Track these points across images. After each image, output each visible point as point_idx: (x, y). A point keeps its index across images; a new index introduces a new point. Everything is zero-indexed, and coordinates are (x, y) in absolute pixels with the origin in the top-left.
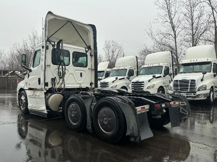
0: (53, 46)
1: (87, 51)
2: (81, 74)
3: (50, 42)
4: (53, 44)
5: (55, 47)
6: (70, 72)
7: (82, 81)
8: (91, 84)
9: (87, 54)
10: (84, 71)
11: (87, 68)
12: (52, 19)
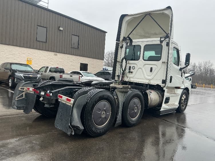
2: (151, 69)
7: (151, 77)
9: (162, 44)
10: (156, 65)
11: (161, 61)
12: (129, 19)
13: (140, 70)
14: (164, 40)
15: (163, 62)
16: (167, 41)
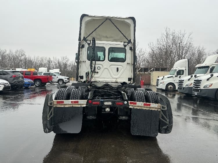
0: (89, 44)
1: (125, 46)
2: (118, 69)
3: (86, 41)
4: (89, 42)
5: (91, 45)
6: (105, 67)
7: (118, 76)
8: (130, 79)
9: (126, 48)
10: (122, 66)
11: (126, 62)
12: (89, 20)
13: (106, 70)
14: (127, 45)
15: (128, 63)
16: (130, 46)
